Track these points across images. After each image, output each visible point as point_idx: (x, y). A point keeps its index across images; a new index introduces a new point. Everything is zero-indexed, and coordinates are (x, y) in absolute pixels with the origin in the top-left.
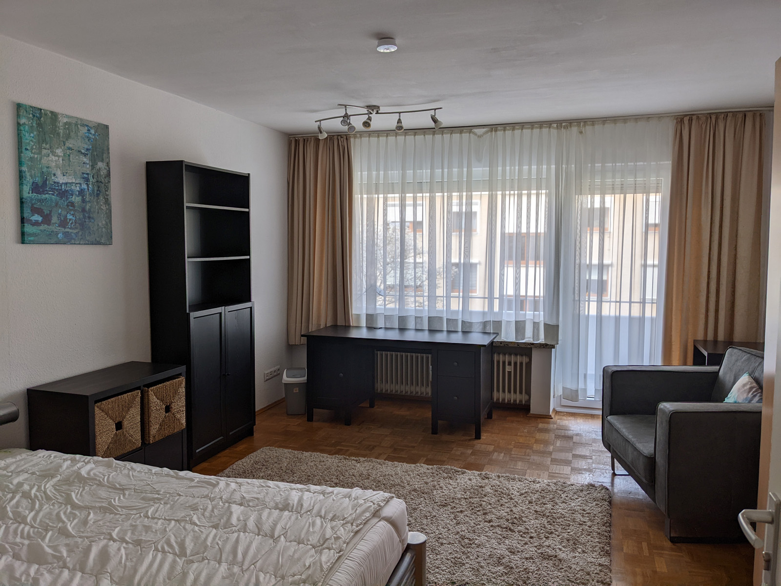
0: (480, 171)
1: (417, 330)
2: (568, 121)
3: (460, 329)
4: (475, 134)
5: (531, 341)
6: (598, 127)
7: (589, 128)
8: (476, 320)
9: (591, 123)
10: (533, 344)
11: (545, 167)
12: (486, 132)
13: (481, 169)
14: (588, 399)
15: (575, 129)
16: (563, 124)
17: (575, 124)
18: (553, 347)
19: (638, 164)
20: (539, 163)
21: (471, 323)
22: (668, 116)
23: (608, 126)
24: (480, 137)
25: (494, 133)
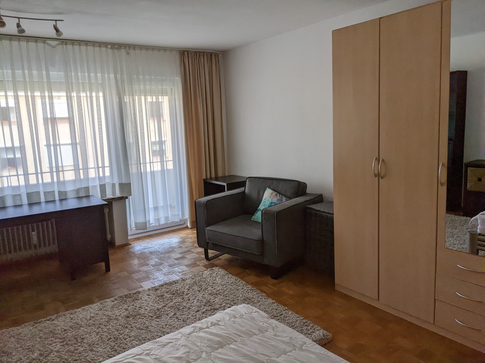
0: (56, 74)
1: (16, 206)
2: (119, 45)
3: (57, 198)
4: (48, 44)
5: (112, 197)
6: (138, 51)
7: (132, 52)
8: (70, 188)
9: (133, 48)
10: (113, 199)
11: (106, 75)
12: (58, 45)
13: (56, 73)
14: (151, 225)
15: (123, 51)
16: (116, 46)
17: (122, 47)
18: (127, 198)
19: (163, 78)
20: (102, 73)
21: (65, 192)
22: (175, 50)
23: (143, 52)
24: (53, 47)
25: (64, 46)
